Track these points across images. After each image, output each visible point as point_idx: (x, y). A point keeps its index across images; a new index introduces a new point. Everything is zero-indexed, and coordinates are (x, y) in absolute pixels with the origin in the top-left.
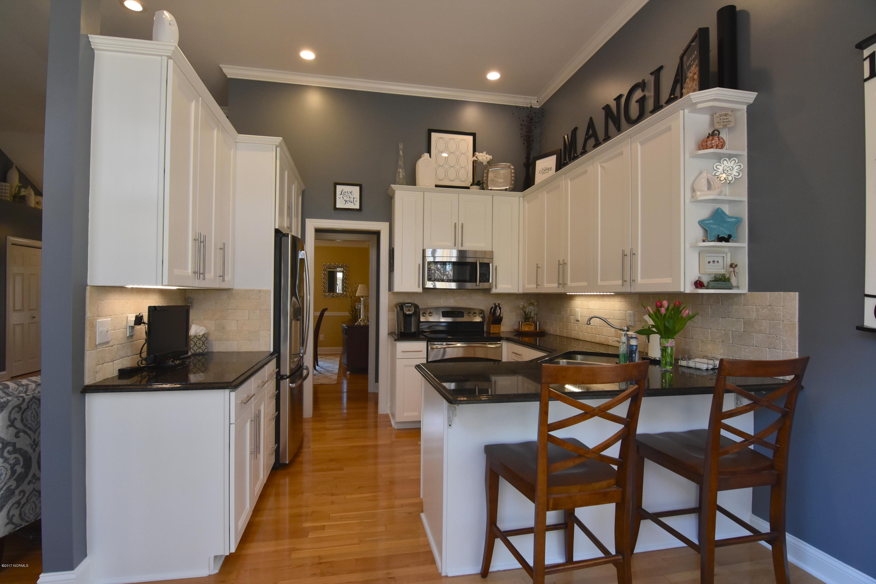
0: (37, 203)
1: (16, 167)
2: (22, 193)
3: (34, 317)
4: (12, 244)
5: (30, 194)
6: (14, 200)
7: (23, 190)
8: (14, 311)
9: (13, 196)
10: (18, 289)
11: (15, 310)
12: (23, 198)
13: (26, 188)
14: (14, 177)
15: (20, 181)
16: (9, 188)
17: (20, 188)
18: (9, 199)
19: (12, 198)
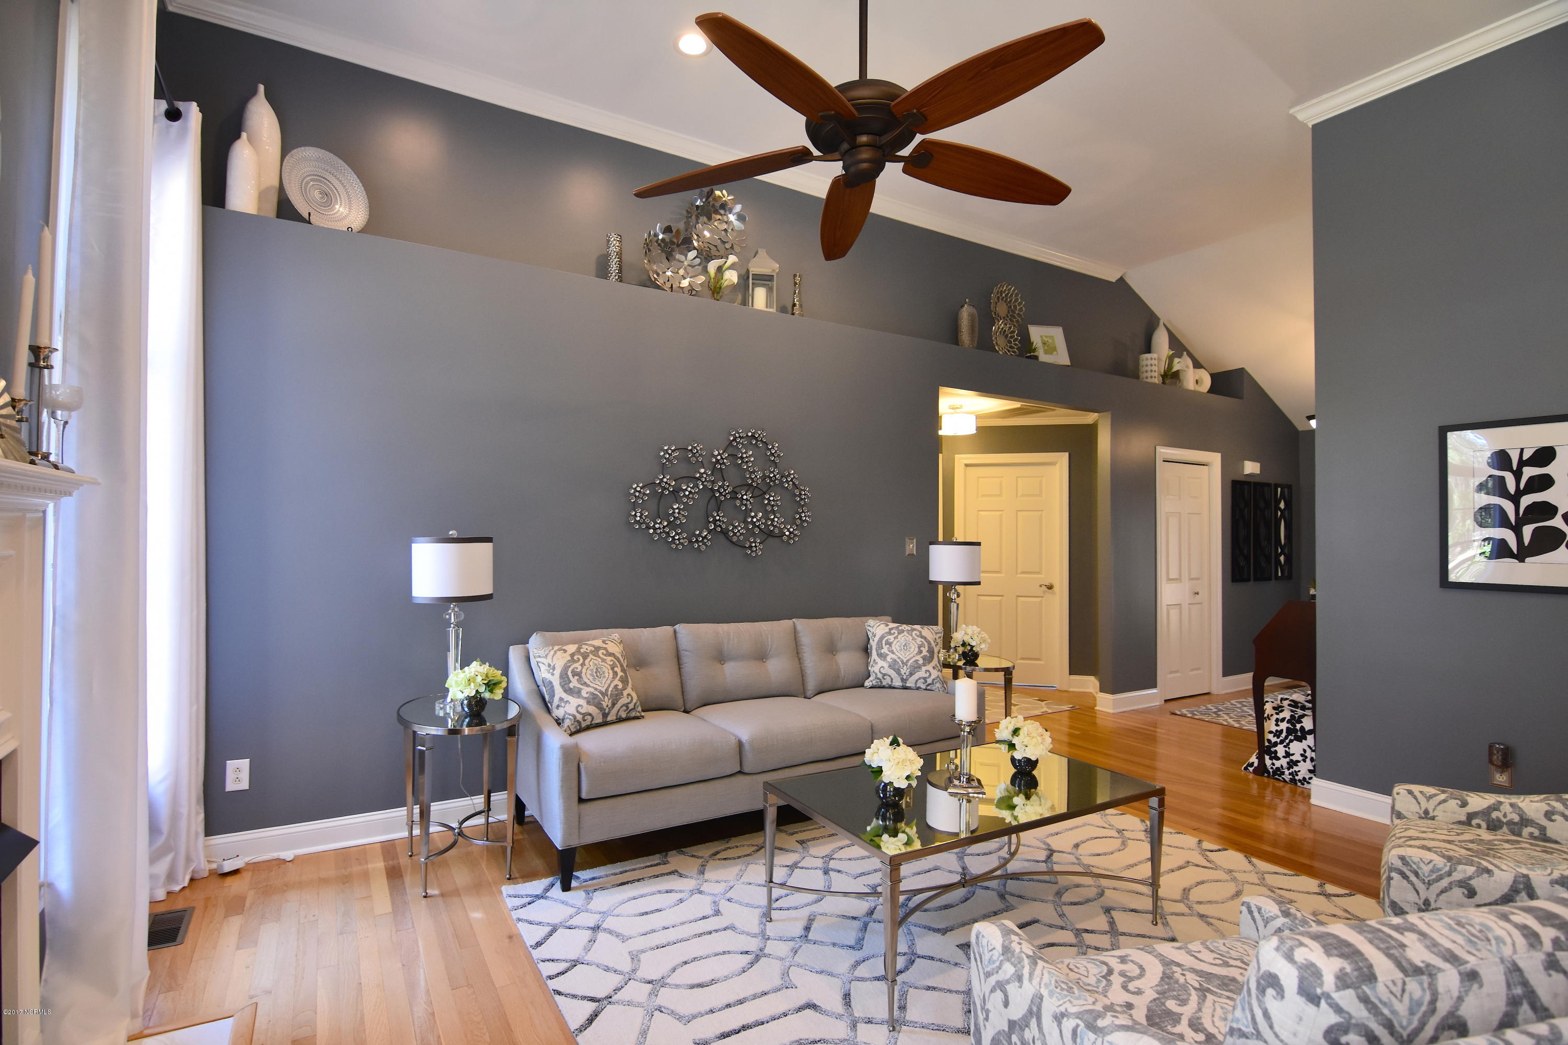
0: (1197, 382)
1: (1164, 325)
2: (1176, 368)
3: (1197, 593)
4: (1164, 461)
5: (1187, 367)
6: (1164, 383)
7: (1176, 360)
8: (1167, 581)
9: (1162, 376)
10: (1173, 539)
11: (1169, 580)
12: (1176, 376)
13: (1180, 356)
14: (1161, 340)
15: (1171, 347)
16: (1156, 362)
17: (1171, 359)
18: (1157, 382)
19: (1161, 379)
